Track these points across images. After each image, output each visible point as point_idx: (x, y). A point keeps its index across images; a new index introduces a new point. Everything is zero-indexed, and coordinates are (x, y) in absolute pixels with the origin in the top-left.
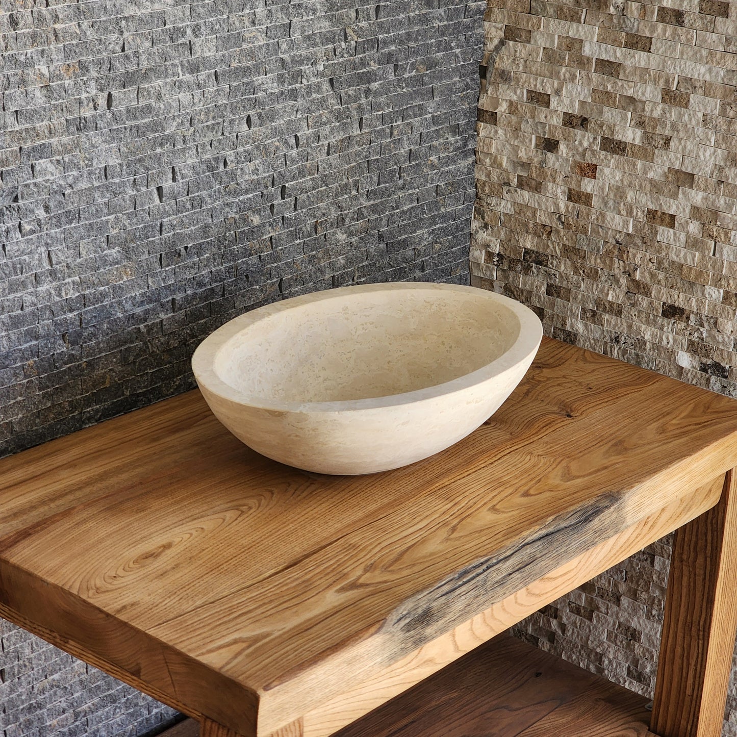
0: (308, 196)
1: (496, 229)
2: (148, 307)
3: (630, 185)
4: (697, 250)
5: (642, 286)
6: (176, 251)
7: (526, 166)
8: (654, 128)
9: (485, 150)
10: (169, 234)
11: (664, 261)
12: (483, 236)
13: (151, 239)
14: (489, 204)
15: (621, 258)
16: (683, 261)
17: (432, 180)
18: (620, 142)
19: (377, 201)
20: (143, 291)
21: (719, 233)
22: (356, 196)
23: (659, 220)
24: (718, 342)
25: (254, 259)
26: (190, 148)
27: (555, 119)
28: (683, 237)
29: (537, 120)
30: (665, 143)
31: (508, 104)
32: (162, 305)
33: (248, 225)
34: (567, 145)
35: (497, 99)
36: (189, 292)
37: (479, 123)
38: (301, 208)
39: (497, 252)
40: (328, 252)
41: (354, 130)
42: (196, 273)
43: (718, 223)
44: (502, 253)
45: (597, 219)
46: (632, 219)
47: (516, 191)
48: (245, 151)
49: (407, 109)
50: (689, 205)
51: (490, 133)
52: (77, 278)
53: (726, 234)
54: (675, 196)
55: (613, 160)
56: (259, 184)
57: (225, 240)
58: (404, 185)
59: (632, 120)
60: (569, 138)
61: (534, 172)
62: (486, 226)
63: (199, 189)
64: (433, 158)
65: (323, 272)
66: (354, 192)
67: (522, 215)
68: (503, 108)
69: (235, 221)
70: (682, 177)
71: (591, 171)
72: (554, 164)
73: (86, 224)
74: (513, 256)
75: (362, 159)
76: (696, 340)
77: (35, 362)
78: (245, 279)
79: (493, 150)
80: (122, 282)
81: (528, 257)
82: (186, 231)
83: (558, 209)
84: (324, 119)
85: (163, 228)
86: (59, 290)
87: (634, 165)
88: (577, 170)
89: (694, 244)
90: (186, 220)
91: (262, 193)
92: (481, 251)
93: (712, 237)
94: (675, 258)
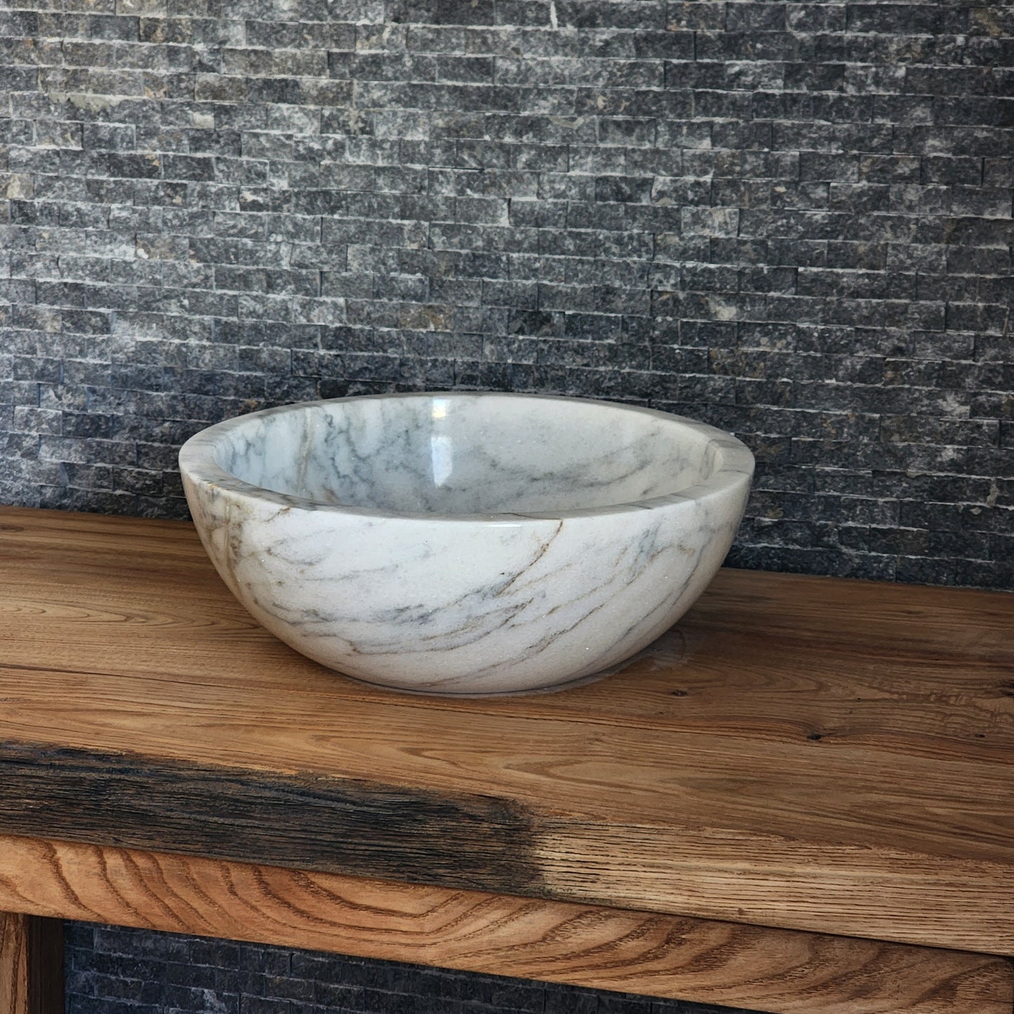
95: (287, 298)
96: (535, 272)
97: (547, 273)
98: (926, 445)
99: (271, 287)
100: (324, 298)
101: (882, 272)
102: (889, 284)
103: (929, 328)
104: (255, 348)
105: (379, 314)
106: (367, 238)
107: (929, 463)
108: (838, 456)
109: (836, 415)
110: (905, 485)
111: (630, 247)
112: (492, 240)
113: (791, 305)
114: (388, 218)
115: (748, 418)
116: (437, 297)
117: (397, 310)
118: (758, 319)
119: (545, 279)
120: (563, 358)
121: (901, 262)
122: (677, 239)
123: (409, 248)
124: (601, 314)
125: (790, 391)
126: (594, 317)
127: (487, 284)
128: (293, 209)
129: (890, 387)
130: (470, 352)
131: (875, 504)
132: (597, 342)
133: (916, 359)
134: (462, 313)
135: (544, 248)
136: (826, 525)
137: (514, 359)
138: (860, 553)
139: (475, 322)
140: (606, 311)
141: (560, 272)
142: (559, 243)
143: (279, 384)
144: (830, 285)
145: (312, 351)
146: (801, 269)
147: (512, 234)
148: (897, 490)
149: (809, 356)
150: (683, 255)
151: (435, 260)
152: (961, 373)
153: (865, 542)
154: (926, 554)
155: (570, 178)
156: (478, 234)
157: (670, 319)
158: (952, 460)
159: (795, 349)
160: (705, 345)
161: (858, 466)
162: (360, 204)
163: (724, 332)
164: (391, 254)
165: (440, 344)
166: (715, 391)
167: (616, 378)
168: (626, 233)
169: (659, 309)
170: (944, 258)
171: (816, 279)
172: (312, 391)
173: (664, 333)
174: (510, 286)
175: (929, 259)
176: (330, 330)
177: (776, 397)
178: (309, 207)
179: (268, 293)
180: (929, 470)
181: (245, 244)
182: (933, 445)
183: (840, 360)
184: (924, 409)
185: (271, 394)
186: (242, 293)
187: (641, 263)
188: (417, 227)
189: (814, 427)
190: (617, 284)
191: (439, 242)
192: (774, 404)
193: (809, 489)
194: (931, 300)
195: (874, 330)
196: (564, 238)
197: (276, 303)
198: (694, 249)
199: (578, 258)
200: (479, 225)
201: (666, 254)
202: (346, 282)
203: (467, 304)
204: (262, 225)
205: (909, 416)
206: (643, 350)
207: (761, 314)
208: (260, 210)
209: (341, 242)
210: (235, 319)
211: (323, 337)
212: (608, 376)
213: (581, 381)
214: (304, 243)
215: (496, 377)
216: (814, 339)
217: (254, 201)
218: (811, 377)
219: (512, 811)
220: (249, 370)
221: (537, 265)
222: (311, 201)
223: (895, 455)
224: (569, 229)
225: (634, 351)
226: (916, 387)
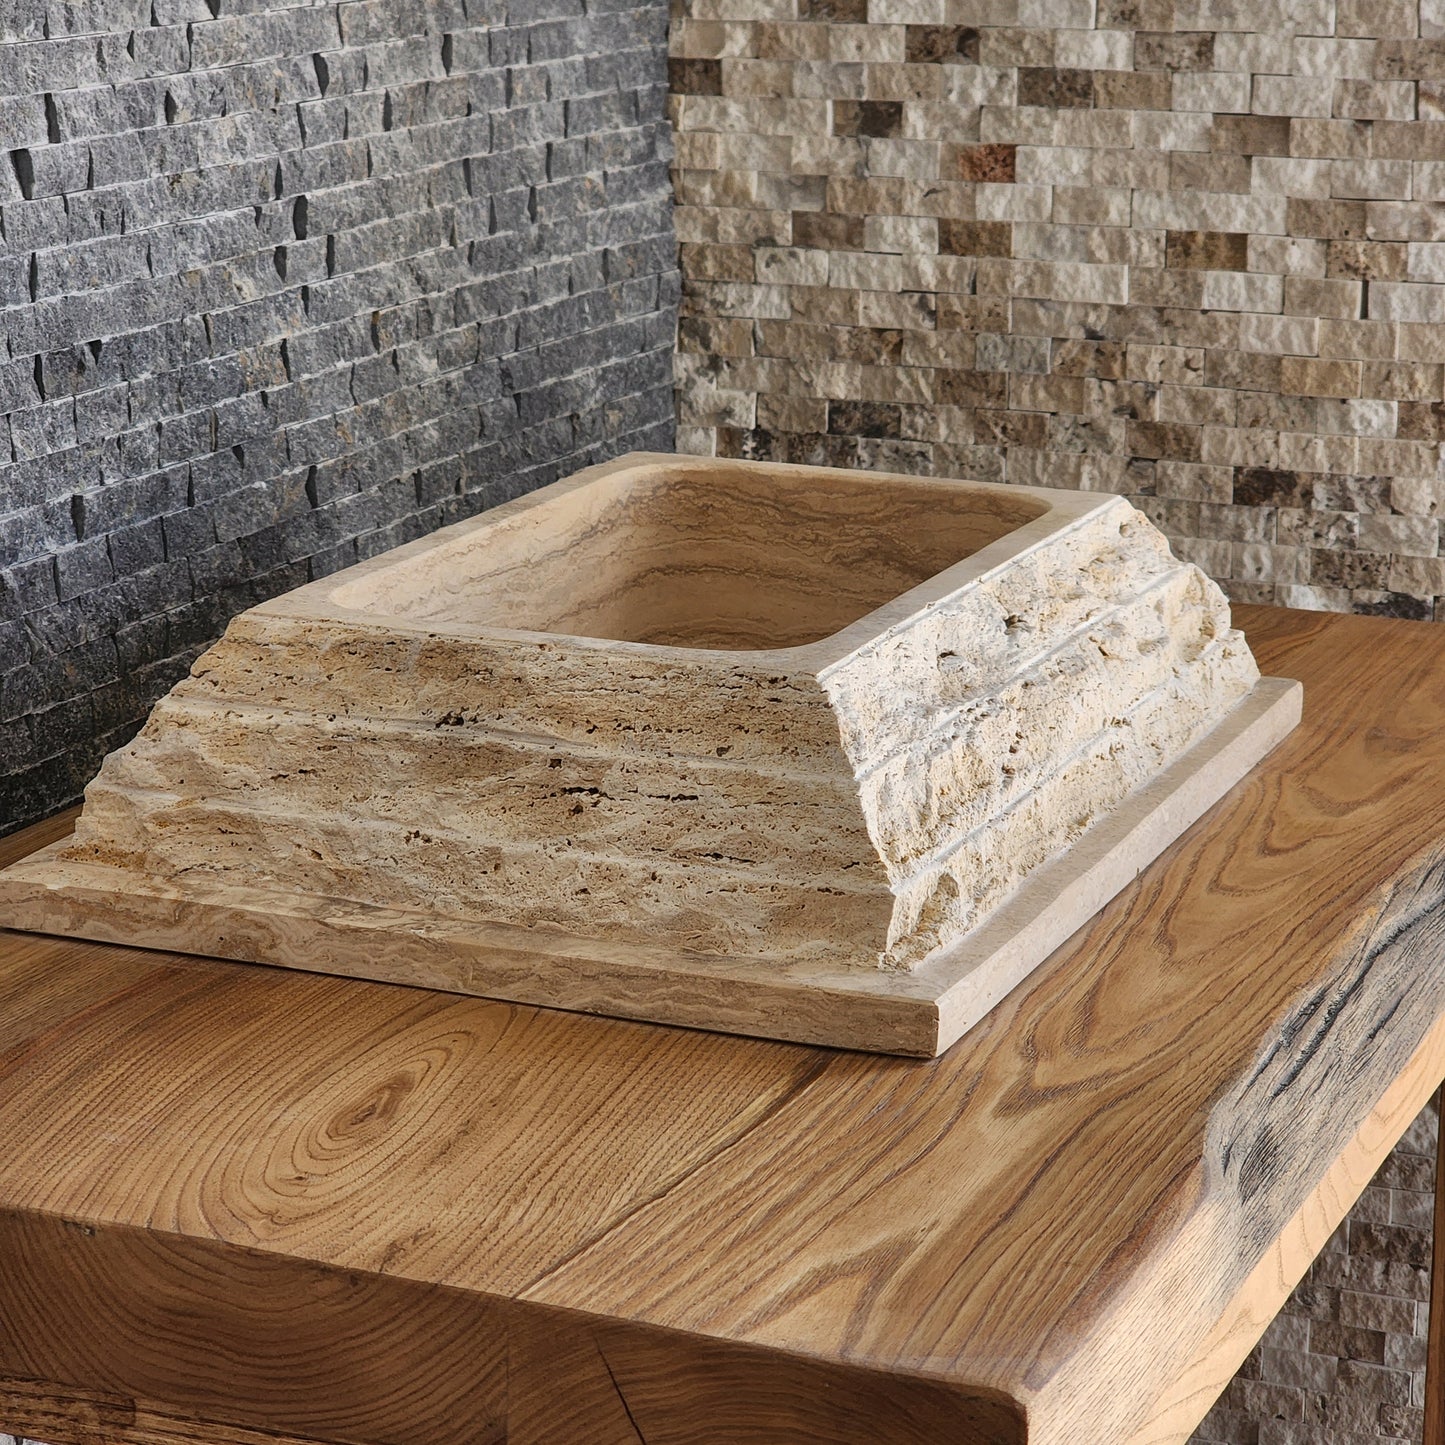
0: (354, 237)
1: (742, 366)
2: (16, 514)
3: (1111, 181)
4: (1316, 312)
5: (1171, 436)
6: (71, 352)
7: (815, 184)
8: (1165, 19)
9: (698, 163)
10: (53, 299)
11: (1228, 358)
12: (708, 392)
13: (10, 307)
14: (717, 304)
15: (1104, 376)
16: (1279, 350)
17: (595, 234)
18: (1072, 74)
19: (494, 276)
21: (1373, 258)
22: (450, 254)
23: (1201, 257)
24: (1397, 542)
25: (252, 402)
26: (83, 47)
27: (884, 48)
28: (1272, 286)
29: (835, 59)
30: (1199, 54)
31: (749, 33)
32: (48, 515)
33: (233, 299)
34: (927, 110)
35: (719, 23)
36: (110, 482)
37: (674, 96)
38: (344, 270)
39: (753, 427)
40: (404, 405)
41: (434, 68)
42: (124, 428)
43: (1370, 231)
44: (765, 425)
45: (1030, 284)
46: (1126, 267)
47: (793, 255)
48: (212, 79)
49: (535, 29)
50: (1284, 200)
51: (706, 117)
53: (1394, 255)
54: (1241, 184)
55: (1059, 123)
56: (247, 184)
57: (184, 337)
58: (541, 239)
59: (1099, 10)
60: (931, 90)
61: (840, 195)
62: (714, 364)
63: (115, 173)
64: (594, 175)
65: (396, 460)
66: (445, 245)
67: (816, 315)
68: (737, 44)
69: (203, 282)
70: (1255, 131)
71: (1000, 162)
72: (893, 165)
74: (797, 428)
75: (454, 155)
76: (1336, 548)
78: (235, 458)
79: (719, 161)
81: (841, 422)
82: (95, 295)
83: (918, 280)
84: (374, 22)
85: (40, 278)
87: (1120, 124)
88: (962, 168)
89: (1303, 298)
90: (92, 263)
91: (258, 210)
92: (706, 431)
93: (1356, 271)
94: (1257, 346)
96: (64, 278)
97: (79, 275)
101: (366, 181)
107: (416, 455)
108: (351, 477)
109: (349, 414)
110: (399, 496)
113: (302, 255)
115: (273, 451)
118: (277, 288)
119: (72, 287)
120: (99, 424)
122: (197, 177)
124: (135, 330)
126: (126, 339)
127: (12, 316)
129: (384, 353)
132: (135, 381)
133: (401, 304)
135: (73, 232)
140: (141, 322)
141: (92, 270)
142: (88, 217)
144: (332, 213)
146: (308, 195)
149: (321, 331)
155: (85, 94)
157: (197, 316)
158: (434, 442)
159: (308, 325)
160: (235, 347)
161: (369, 484)
163: (251, 318)
166: (252, 418)
168: (145, 181)
171: (323, 207)
173: (196, 343)
177: (297, 408)
180: (417, 464)
183: (346, 327)
184: (413, 375)
189: (332, 439)
190: (146, 272)
192: (295, 419)
195: (368, 274)
199: (105, 238)
201: (184, 206)
205: (399, 391)
206: (173, 380)
225: (165, 383)
226: (401, 346)
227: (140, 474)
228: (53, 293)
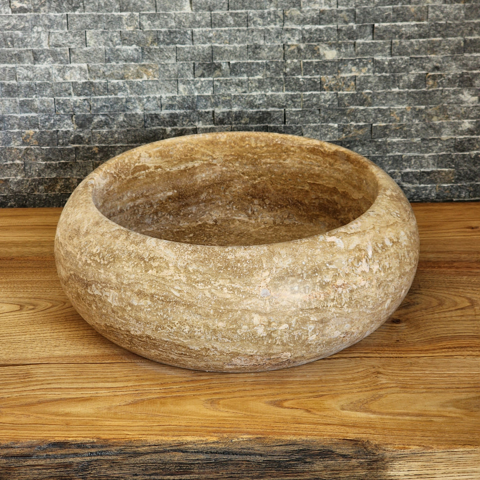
2: (178, 111)
6: (214, 64)
10: (203, 45)
13: (178, 46)
20: (171, 95)
25: (327, 95)
32: (199, 114)
33: (319, 56)
36: (235, 109)
38: (400, 55)
40: (445, 111)
42: (245, 92)
52: (84, 66)
57: (286, 67)
63: (243, 7)
65: (438, 131)
69: (299, 50)
73: (93, 15)
77: (36, 132)
78: (317, 112)
80: (141, 80)
82: (228, 47)
85: (194, 38)
86: (62, 71)
90: (226, 36)
95: (48, 66)
96: (210, 39)
97: (218, 39)
98: (453, 121)
99: (36, 60)
100: (72, 65)
101: (425, 23)
102: (430, 30)
103: (454, 54)
104: (30, 99)
105: (111, 72)
106: (99, 25)
107: (454, 132)
108: (400, 132)
109: (399, 109)
110: (440, 145)
111: (269, 19)
112: (181, 21)
113: (370, 47)
114: (112, 11)
115: (345, 114)
116: (147, 59)
117: (122, 69)
118: (350, 56)
119: (215, 43)
120: (230, 89)
121: (437, 16)
122: (299, 12)
123: (127, 30)
124: (252, 61)
125: (371, 97)
126: (248, 63)
127: (179, 49)
128: (47, 10)
129: (431, 90)
130: (170, 90)
131: (423, 157)
132: (251, 78)
133: (447, 72)
134: (164, 67)
135: (215, 24)
136: (394, 172)
137: (199, 93)
138: (415, 186)
139: (173, 72)
140: (256, 59)
141: (226, 38)
142: (225, 20)
143: (48, 120)
144: (394, 33)
145: (68, 98)
146: (376, 25)
147: (194, 16)
148: (436, 149)
149: (382, 76)
150: (303, 21)
151: (145, 36)
152: (473, 78)
153: (417, 179)
154: (453, 183)
156: (171, 18)
157: (295, 61)
158: (468, 129)
159: (374, 72)
160: (318, 74)
161: (413, 137)
162: (93, 4)
163: (330, 66)
164: (115, 34)
165: (151, 88)
166: (325, 101)
167: (263, 98)
168: (266, 11)
169: (289, 56)
170: (462, 12)
171: (386, 30)
172: (69, 122)
173: (293, 70)
174: (194, 49)
175: (454, 13)
176: (79, 84)
177: (362, 102)
178: (58, 8)
179: (35, 64)
180: (455, 135)
181: (17, 35)
182: (456, 121)
183: (401, 77)
184: (452, 101)
185: (43, 127)
186: (18, 65)
187: (276, 29)
188: (132, 16)
189: (386, 116)
190: (262, 42)
191: (146, 24)
192: (361, 105)
193: (384, 153)
194: (455, 36)
195: (421, 58)
196: (227, 17)
197: (41, 70)
198: (310, 18)
199: (236, 28)
200: (172, 12)
201: (292, 21)
202: (87, 54)
203: (166, 61)
204: (28, 22)
205: (442, 106)
206: (279, 81)
207: (352, 53)
208: (25, 12)
209: (82, 29)
210: (14, 82)
211: (74, 88)
212: (258, 98)
213: (241, 102)
214: (57, 31)
215: (188, 104)
216: (385, 66)
217: (21, 8)
218: (384, 88)
219: (369, 448)
220: (27, 112)
221: (211, 35)
222: (59, 4)
223: (434, 129)
224: (230, 11)
225: (273, 81)
226: (446, 88)
227: (252, 109)
228: (203, 43)
